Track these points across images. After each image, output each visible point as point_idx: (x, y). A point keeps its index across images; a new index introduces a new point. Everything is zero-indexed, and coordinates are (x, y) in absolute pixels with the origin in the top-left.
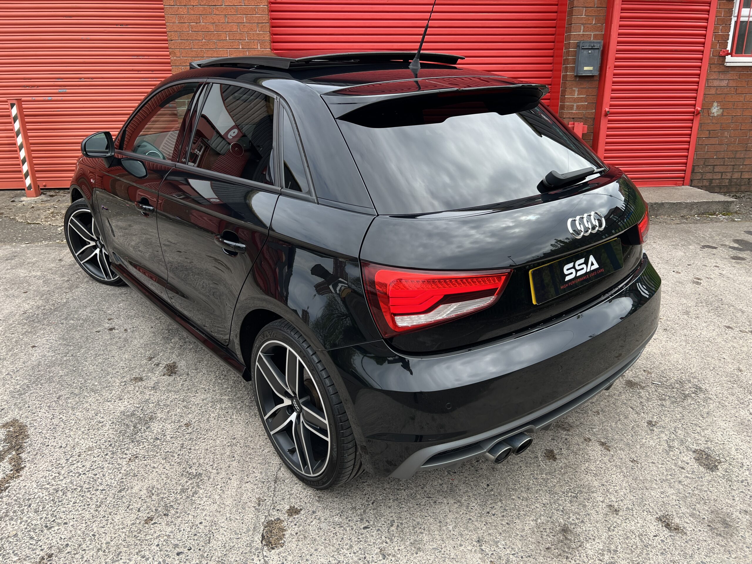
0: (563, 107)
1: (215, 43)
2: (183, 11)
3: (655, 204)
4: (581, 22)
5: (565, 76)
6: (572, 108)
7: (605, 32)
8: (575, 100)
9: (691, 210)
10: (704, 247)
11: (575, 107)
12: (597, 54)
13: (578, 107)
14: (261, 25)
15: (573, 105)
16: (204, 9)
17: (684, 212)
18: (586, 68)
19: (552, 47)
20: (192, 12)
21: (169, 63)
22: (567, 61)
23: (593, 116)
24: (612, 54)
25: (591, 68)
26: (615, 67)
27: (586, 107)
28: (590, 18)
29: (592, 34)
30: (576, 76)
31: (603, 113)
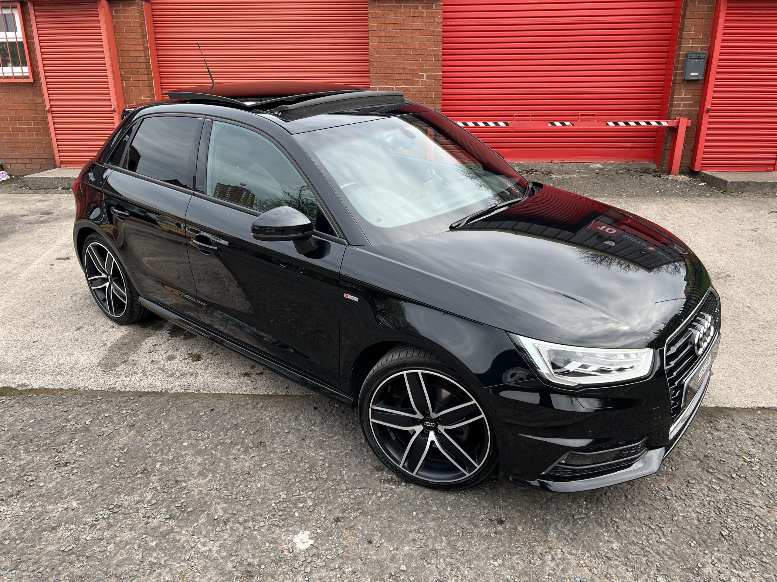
0: (671, 105)
1: (402, 57)
2: (382, 34)
3: (742, 182)
4: (690, 37)
5: (675, 80)
6: (679, 106)
7: (711, 44)
8: (683, 100)
9: (773, 188)
10: (772, 212)
11: (682, 105)
12: (703, 63)
13: (684, 105)
14: (436, 43)
15: (680, 104)
16: (397, 32)
17: (767, 190)
18: (692, 74)
19: (666, 56)
20: (388, 35)
21: (368, 71)
22: (677, 68)
23: (697, 113)
24: (715, 62)
25: (697, 74)
26: (717, 73)
27: (692, 105)
28: (698, 34)
29: (699, 46)
30: (684, 80)
31: (705, 110)
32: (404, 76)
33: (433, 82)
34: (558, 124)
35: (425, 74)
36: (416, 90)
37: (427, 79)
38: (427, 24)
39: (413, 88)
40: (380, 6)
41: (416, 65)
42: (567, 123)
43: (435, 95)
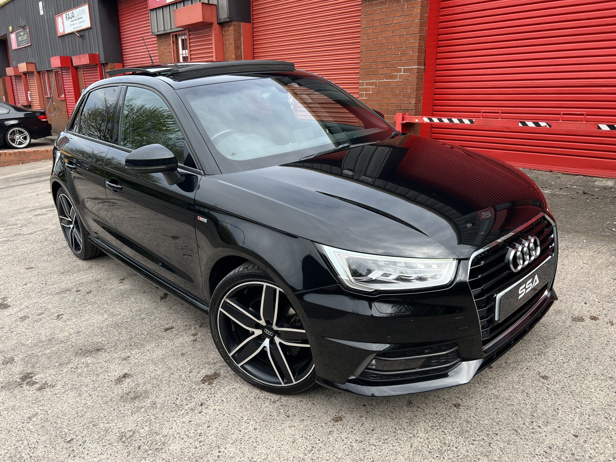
32: (385, 71)
33: (409, 76)
34: (530, 124)
35: (402, 68)
36: (394, 84)
37: (404, 72)
38: (407, 17)
39: (393, 82)
40: (370, 4)
41: (395, 59)
42: (543, 124)
43: (411, 88)
